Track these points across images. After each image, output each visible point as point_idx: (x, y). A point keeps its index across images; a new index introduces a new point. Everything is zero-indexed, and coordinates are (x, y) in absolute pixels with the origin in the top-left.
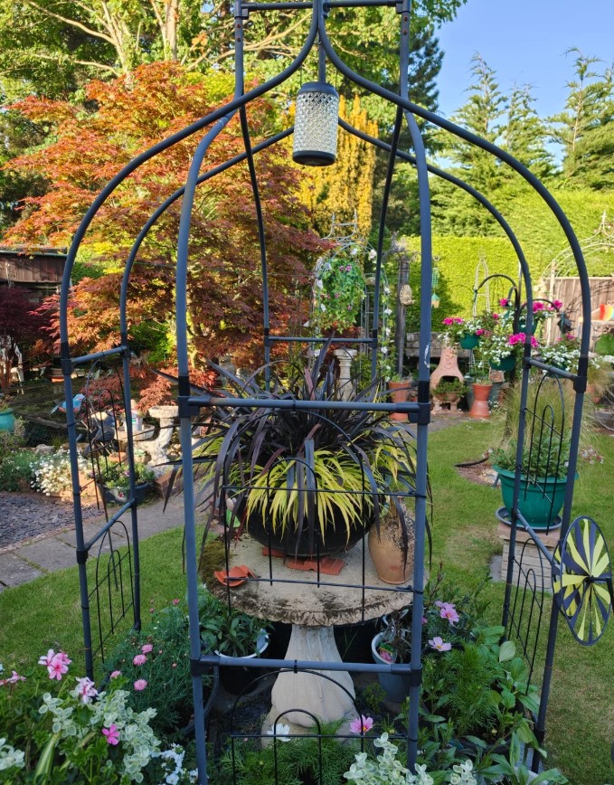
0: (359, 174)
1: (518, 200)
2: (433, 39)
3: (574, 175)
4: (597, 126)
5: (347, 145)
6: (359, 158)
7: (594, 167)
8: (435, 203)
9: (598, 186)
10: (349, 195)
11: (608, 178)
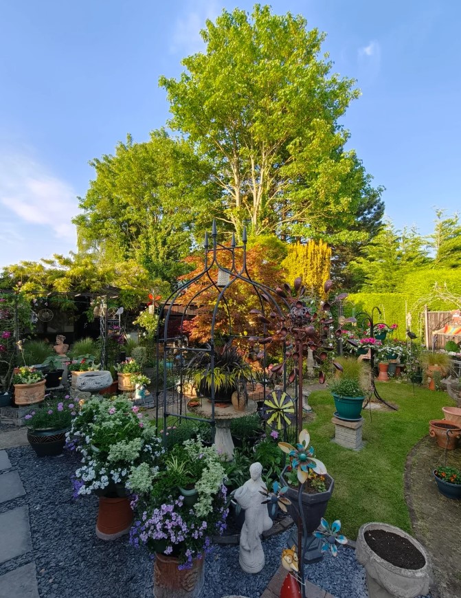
0: (323, 269)
1: (409, 275)
2: (381, 202)
3: (440, 261)
4: (450, 238)
5: (316, 258)
6: (322, 263)
7: (452, 257)
8: (367, 278)
9: (454, 266)
10: (317, 278)
11: (459, 262)
